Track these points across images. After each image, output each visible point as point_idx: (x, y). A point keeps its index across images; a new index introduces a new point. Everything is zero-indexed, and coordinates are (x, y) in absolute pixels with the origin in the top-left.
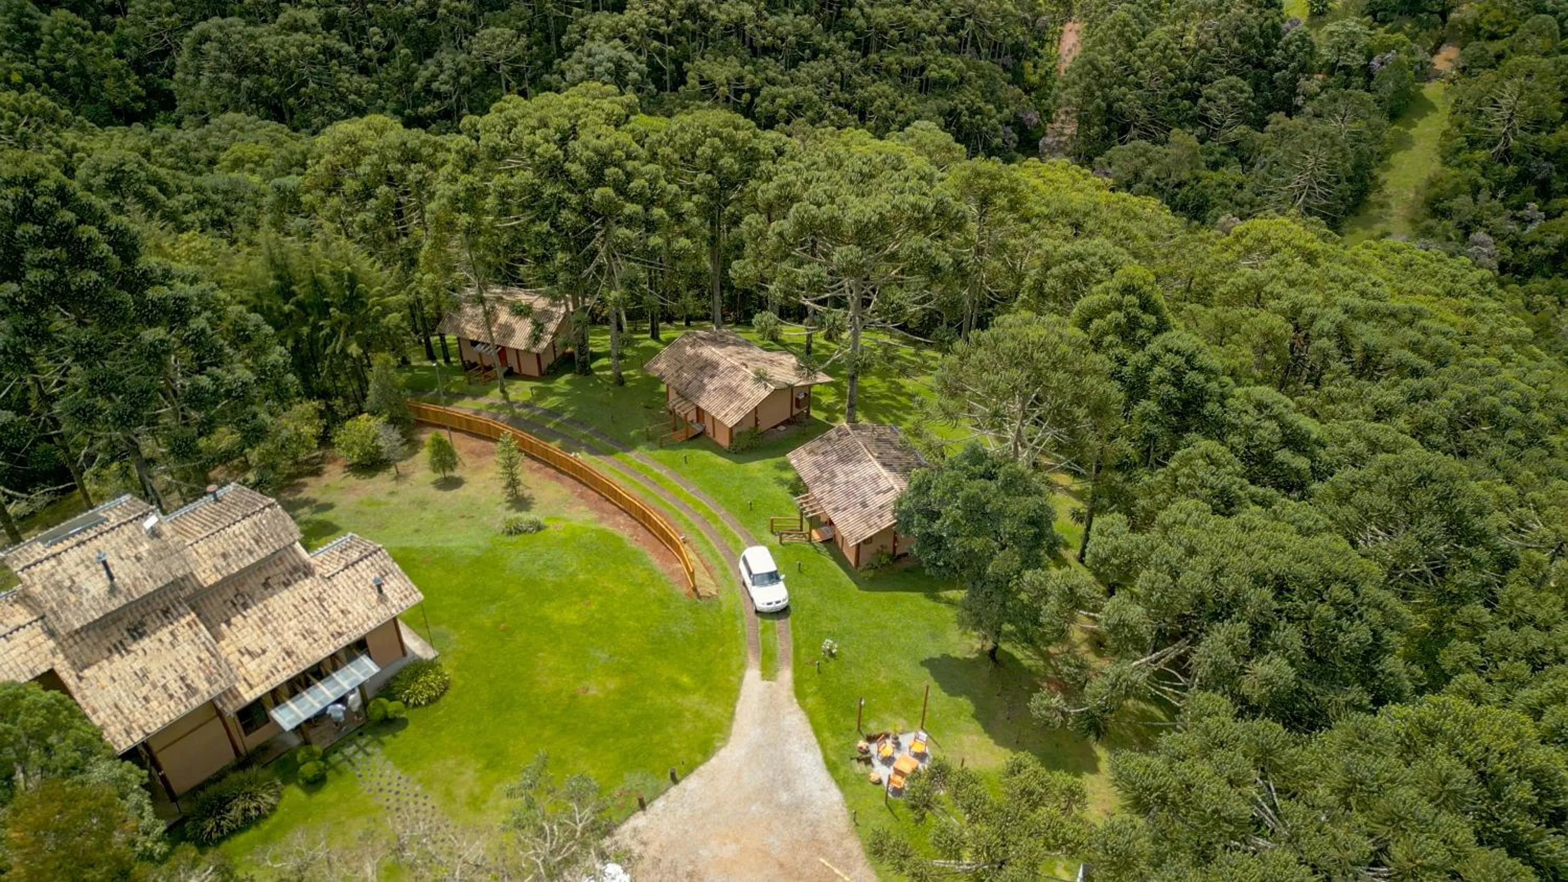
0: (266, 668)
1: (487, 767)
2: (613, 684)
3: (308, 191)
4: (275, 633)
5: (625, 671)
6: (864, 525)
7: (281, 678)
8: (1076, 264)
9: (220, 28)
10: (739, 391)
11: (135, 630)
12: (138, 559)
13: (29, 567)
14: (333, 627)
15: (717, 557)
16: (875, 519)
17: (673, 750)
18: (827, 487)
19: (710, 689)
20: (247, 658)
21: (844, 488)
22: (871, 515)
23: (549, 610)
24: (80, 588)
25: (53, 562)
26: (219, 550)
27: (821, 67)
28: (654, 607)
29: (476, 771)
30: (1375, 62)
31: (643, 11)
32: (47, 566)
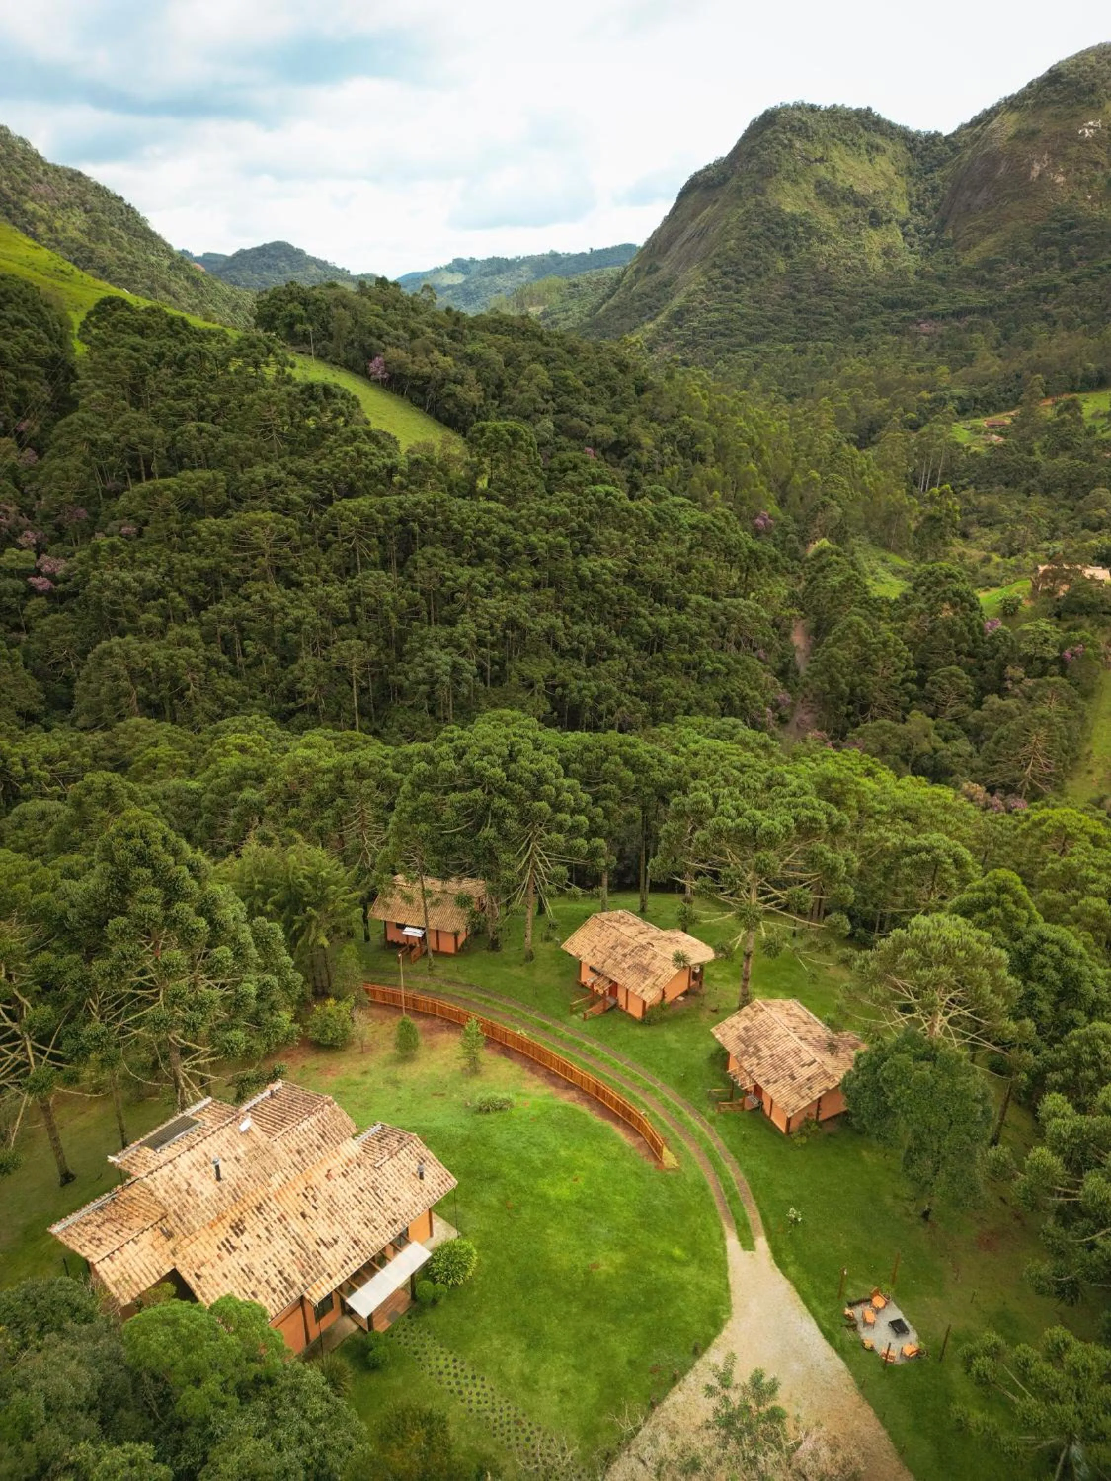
0: (340, 1259)
1: (529, 1346)
2: (619, 1258)
3: (269, 803)
4: (344, 1223)
5: (624, 1247)
6: (797, 1097)
7: (354, 1266)
8: (924, 855)
9: (120, 645)
10: (651, 968)
11: (237, 1226)
12: (238, 1160)
13: (151, 1173)
14: (388, 1215)
15: (667, 1129)
16: (805, 1091)
17: (687, 1323)
18: (755, 1061)
19: (701, 1261)
20: (322, 1249)
21: (770, 1061)
22: (801, 1086)
23: (544, 1185)
24: (194, 1191)
25: (170, 1166)
26: (293, 1146)
27: (617, 665)
28: (632, 1181)
29: (521, 1351)
30: (1067, 653)
31: (472, 625)
32: (166, 1170)
